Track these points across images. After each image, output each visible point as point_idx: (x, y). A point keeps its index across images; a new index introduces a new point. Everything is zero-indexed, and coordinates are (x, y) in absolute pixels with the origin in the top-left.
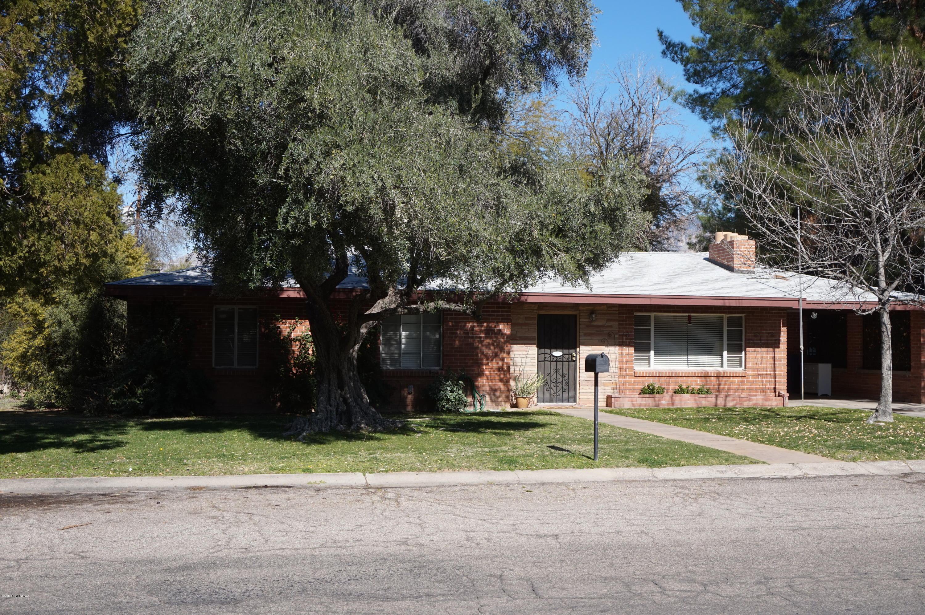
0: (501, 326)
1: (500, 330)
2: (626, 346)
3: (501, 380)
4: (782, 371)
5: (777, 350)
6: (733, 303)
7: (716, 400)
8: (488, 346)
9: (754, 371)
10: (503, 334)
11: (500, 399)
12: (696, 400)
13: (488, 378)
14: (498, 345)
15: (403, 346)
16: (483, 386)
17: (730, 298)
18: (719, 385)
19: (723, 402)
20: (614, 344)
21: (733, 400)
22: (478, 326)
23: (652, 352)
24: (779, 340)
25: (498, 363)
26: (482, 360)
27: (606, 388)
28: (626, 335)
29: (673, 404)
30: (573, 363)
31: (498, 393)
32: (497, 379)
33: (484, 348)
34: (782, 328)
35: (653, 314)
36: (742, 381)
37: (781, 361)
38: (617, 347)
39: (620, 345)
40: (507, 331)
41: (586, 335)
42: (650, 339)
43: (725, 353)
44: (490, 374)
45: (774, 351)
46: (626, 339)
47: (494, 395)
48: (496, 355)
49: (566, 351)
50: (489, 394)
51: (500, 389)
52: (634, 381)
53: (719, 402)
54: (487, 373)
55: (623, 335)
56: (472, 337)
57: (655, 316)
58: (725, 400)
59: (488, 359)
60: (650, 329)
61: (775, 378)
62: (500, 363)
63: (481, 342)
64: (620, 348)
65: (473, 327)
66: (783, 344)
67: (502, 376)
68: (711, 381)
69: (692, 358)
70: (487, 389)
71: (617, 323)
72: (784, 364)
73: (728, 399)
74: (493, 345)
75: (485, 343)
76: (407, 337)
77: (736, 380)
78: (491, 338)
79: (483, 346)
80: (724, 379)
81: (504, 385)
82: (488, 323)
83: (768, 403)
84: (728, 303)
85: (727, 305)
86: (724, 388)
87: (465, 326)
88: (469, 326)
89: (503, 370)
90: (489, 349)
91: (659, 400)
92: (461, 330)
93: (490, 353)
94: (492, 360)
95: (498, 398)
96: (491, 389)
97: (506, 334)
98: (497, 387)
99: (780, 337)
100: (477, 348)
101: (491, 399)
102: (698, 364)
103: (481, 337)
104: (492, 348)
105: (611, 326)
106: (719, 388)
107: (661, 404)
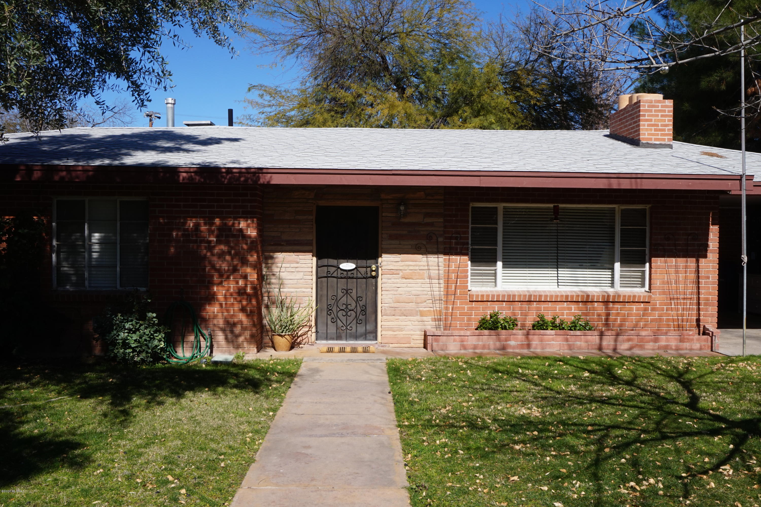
0: (243, 225)
1: (241, 230)
2: (457, 254)
3: (243, 310)
4: (710, 294)
5: (702, 261)
6: (626, 185)
7: (601, 339)
8: (221, 255)
9: (664, 293)
10: (246, 237)
11: (241, 339)
12: (567, 340)
13: (221, 305)
14: (237, 254)
15: (95, 255)
16: (215, 317)
17: (619, 176)
18: (608, 315)
19: (612, 343)
20: (437, 252)
21: (629, 340)
22: (205, 224)
23: (500, 264)
24: (707, 246)
25: (237, 283)
26: (212, 276)
27: (425, 318)
28: (456, 238)
29: (529, 346)
30: (373, 280)
31: (238, 330)
32: (237, 307)
33: (215, 259)
34: (711, 227)
35: (501, 206)
36: (646, 309)
37: (708, 278)
38: (440, 256)
39: (445, 253)
40: (252, 233)
41: (391, 237)
42: (496, 244)
43: (617, 265)
44: (226, 298)
45: (698, 262)
46: (457, 244)
47: (232, 332)
48: (235, 270)
49: (362, 263)
50: (223, 330)
51: (241, 322)
52: (471, 309)
53: (604, 343)
54: (220, 297)
55: (451, 238)
56: (195, 242)
57: (505, 208)
58: (616, 341)
59: (221, 276)
60: (496, 229)
61: (699, 304)
62: (241, 283)
63: (210, 248)
64: (447, 257)
65: (197, 226)
66: (712, 252)
67: (244, 303)
68: (594, 309)
69: (564, 273)
70: (220, 322)
71: (441, 220)
72: (713, 283)
73: (621, 338)
74: (229, 253)
75: (216, 251)
76: (101, 242)
77: (634, 307)
78: (227, 243)
79: (213, 255)
80: (618, 306)
81: (248, 316)
82: (222, 219)
83: (686, 345)
84: (615, 184)
85: (615, 187)
86: (616, 320)
87: (185, 223)
88: (191, 224)
89: (245, 293)
90: (225, 260)
91: (506, 340)
92: (178, 230)
93: (225, 266)
94: (228, 277)
95: (237, 336)
96: (227, 322)
97: (250, 237)
98: (236, 320)
99: (707, 240)
100: (205, 257)
101: (226, 339)
102: (576, 283)
103: (210, 242)
104: (228, 258)
105: (431, 224)
106: (607, 320)
107: (510, 346)
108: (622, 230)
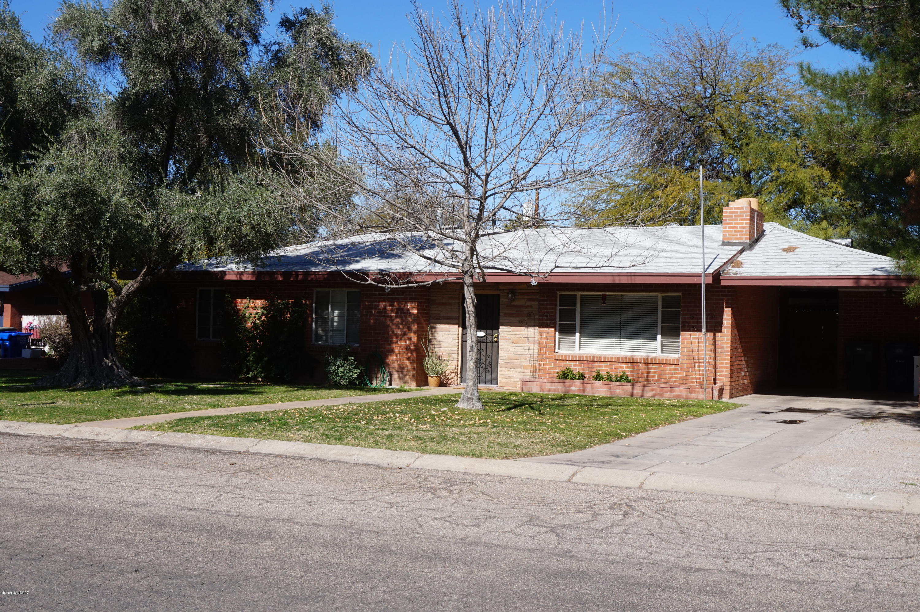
0: (409, 306)
1: (408, 310)
2: (547, 327)
3: (408, 359)
4: (724, 359)
5: (718, 335)
6: (624, 280)
7: (633, 389)
8: (397, 325)
9: (689, 358)
10: (410, 314)
11: (407, 377)
12: (610, 388)
13: (397, 356)
14: (406, 324)
15: (335, 324)
16: (393, 363)
17: (619, 275)
18: (648, 373)
19: (640, 392)
20: (534, 325)
21: (652, 390)
22: (390, 306)
23: (578, 335)
24: (721, 323)
25: (406, 342)
26: (392, 338)
27: (525, 371)
28: (547, 316)
29: (584, 391)
30: (496, 344)
31: (405, 372)
32: (405, 358)
33: (394, 327)
34: (725, 309)
35: (579, 294)
36: (675, 370)
37: (723, 347)
38: (536, 328)
39: (539, 326)
40: (415, 311)
41: (507, 315)
42: (575, 321)
43: (659, 337)
44: (399, 352)
45: (715, 335)
46: (547, 320)
47: (402, 373)
48: (405, 334)
49: (489, 332)
50: (397, 371)
51: (407, 367)
52: (555, 365)
53: (635, 392)
54: (396, 351)
55: (543, 316)
56: (384, 316)
57: (581, 295)
58: (643, 390)
59: (397, 338)
60: (575, 310)
61: (715, 367)
62: (408, 342)
63: (392, 321)
64: (540, 329)
65: (385, 307)
66: (726, 328)
67: (409, 355)
68: (638, 368)
69: (624, 342)
70: (396, 366)
71: (537, 303)
72: (726, 352)
73: (646, 388)
74: (402, 324)
75: (395, 322)
76: (339, 316)
77: (668, 368)
78: (401, 317)
79: (393, 325)
80: (654, 366)
81: (411, 363)
82: (398, 302)
83: (693, 396)
84: (617, 280)
85: (617, 282)
86: (653, 377)
87: (378, 305)
88: (382, 305)
89: (410, 349)
90: (399, 328)
91: (569, 386)
92: (375, 309)
93: (399, 332)
94: (401, 339)
95: (405, 375)
96: (400, 367)
97: (413, 314)
98: (404, 365)
99: (722, 319)
100: (389, 326)
101: (399, 377)
102: (633, 349)
103: (392, 317)
104: (401, 327)
105: (531, 306)
106: (647, 376)
107: (571, 390)
108: (663, 311)
